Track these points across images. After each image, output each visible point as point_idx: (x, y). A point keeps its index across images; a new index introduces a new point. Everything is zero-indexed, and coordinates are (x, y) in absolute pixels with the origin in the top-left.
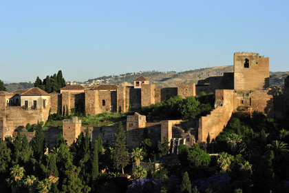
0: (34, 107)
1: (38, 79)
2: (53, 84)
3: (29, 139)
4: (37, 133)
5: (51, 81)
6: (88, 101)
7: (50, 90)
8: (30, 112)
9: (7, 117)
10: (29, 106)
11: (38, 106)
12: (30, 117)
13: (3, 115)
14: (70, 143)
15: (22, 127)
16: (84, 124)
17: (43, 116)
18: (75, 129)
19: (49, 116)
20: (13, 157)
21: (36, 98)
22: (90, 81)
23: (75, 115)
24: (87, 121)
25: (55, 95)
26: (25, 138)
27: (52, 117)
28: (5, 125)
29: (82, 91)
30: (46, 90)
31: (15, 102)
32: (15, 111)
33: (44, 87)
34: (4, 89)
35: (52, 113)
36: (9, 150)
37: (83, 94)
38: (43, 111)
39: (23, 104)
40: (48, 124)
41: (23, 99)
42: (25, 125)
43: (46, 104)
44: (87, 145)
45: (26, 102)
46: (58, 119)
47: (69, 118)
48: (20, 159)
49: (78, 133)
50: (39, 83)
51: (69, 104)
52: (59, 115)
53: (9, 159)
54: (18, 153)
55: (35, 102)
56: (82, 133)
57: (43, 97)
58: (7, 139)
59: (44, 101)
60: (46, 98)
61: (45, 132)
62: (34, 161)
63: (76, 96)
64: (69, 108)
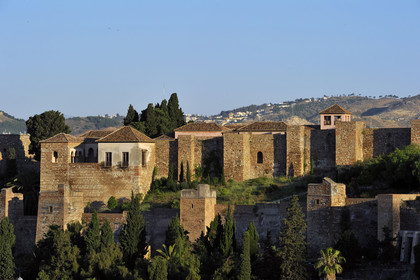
0: (124, 165)
1: (131, 110)
2: (160, 120)
3: (115, 228)
4: (130, 216)
5: (157, 114)
6: (228, 154)
7: (155, 132)
8: (116, 174)
9: (71, 184)
10: (114, 163)
11: (131, 164)
12: (116, 184)
13: (64, 179)
14: (194, 237)
15: (99, 204)
16: (220, 199)
17: (141, 184)
18: (204, 209)
19: (153, 183)
20: (83, 264)
21: (128, 147)
22: (225, 114)
23: (204, 182)
24: (228, 192)
25: (165, 142)
26: (107, 225)
27: (158, 185)
28: (67, 199)
29: (218, 134)
30: (147, 132)
31: (87, 155)
32: (86, 173)
33: (142, 125)
34: (66, 130)
35: (158, 177)
36: (76, 250)
37: (219, 141)
38: (142, 172)
39: (102, 158)
40: (151, 199)
41: (103, 149)
42: (106, 201)
43: (148, 159)
44: (228, 242)
45: (109, 156)
46: (171, 189)
47: (192, 186)
48: (96, 266)
49: (209, 218)
50: (132, 118)
51: (192, 159)
52: (171, 182)
53: (76, 266)
54: (94, 256)
55: (126, 155)
56: (218, 218)
57: (142, 146)
58: (71, 228)
59: (144, 153)
60: (148, 147)
61: (145, 213)
62: (125, 271)
63: (206, 143)
64: (192, 168)
